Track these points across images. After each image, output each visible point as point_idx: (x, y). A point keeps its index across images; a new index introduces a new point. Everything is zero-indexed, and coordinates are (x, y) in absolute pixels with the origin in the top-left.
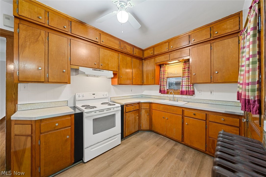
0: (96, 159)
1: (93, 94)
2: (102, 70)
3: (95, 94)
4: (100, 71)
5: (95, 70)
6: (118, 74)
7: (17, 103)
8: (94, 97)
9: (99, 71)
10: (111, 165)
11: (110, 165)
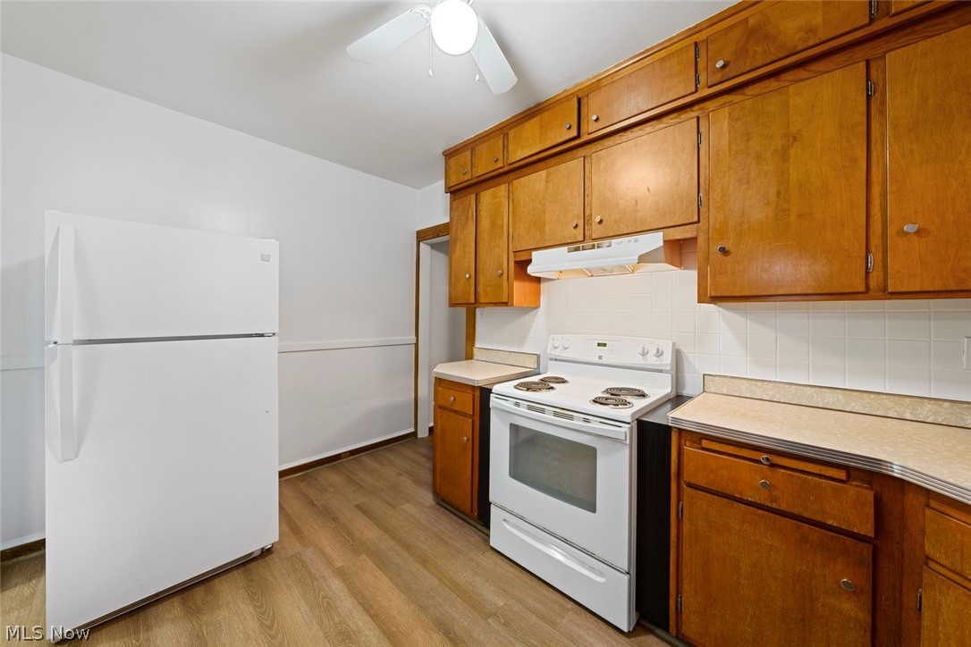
0: (513, 569)
1: (599, 345)
2: (606, 242)
3: (605, 345)
4: (596, 250)
5: (577, 249)
6: (701, 241)
7: (473, 345)
8: (600, 358)
9: (593, 247)
10: (489, 624)
11: (489, 620)
